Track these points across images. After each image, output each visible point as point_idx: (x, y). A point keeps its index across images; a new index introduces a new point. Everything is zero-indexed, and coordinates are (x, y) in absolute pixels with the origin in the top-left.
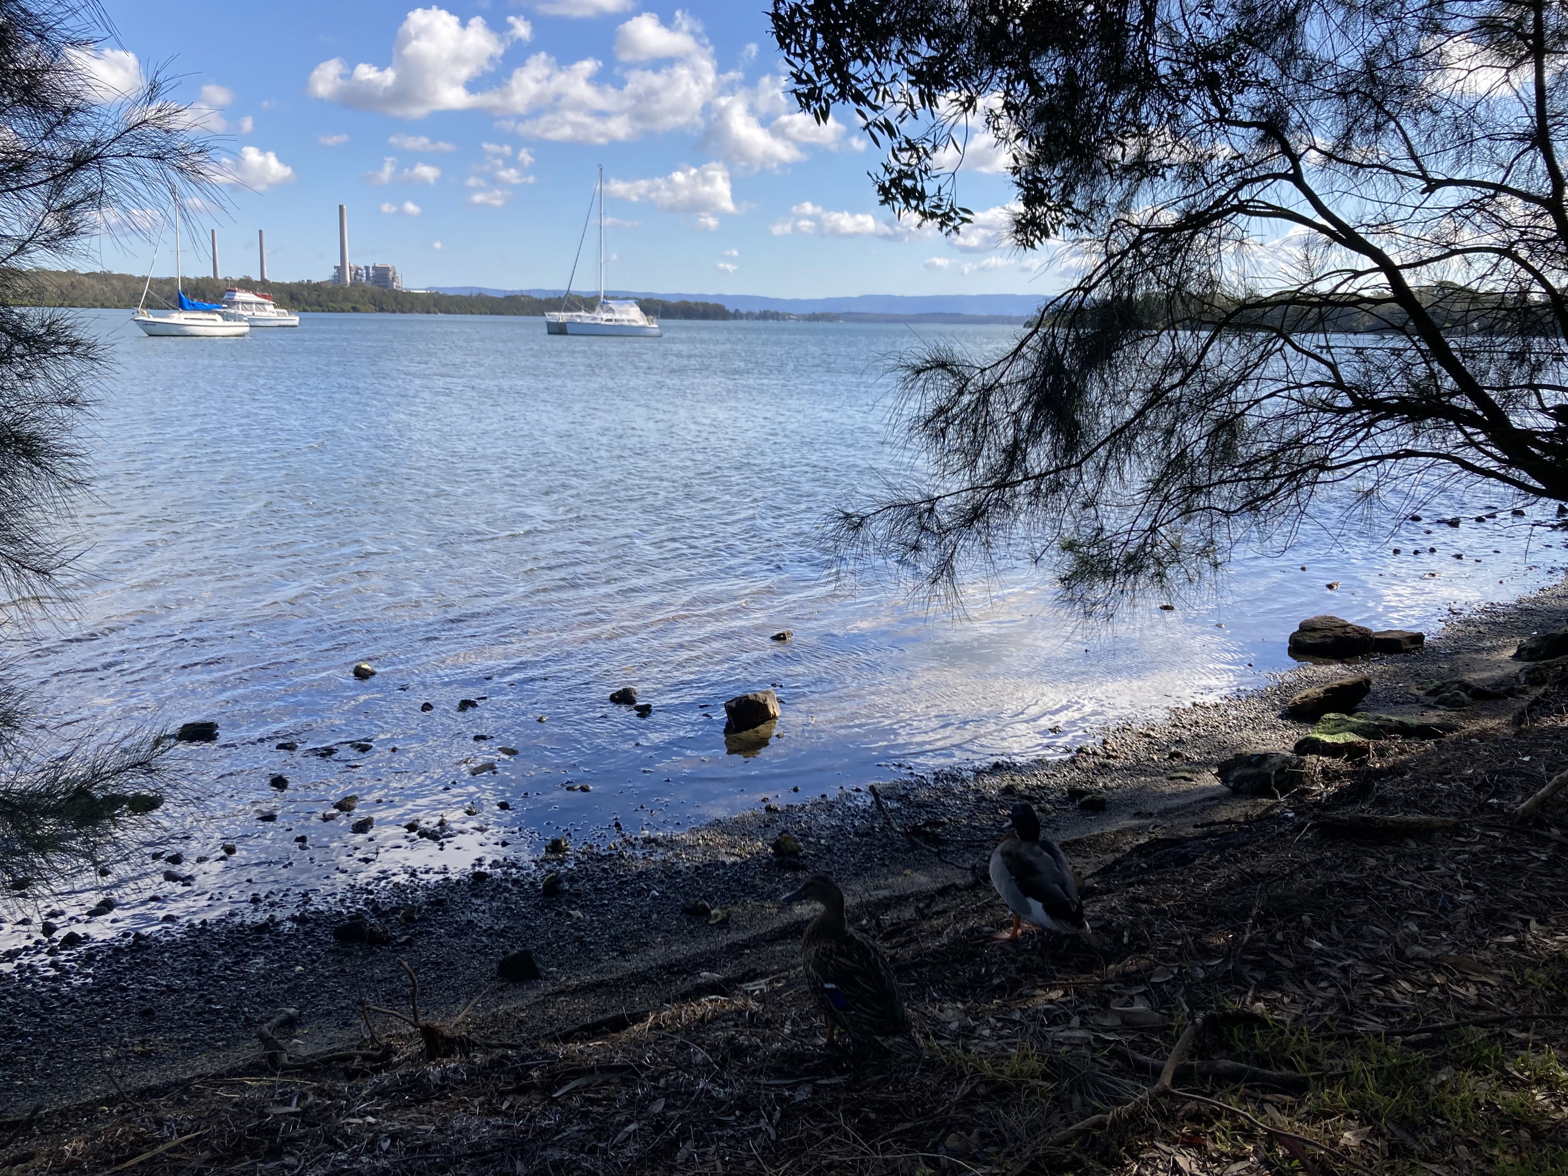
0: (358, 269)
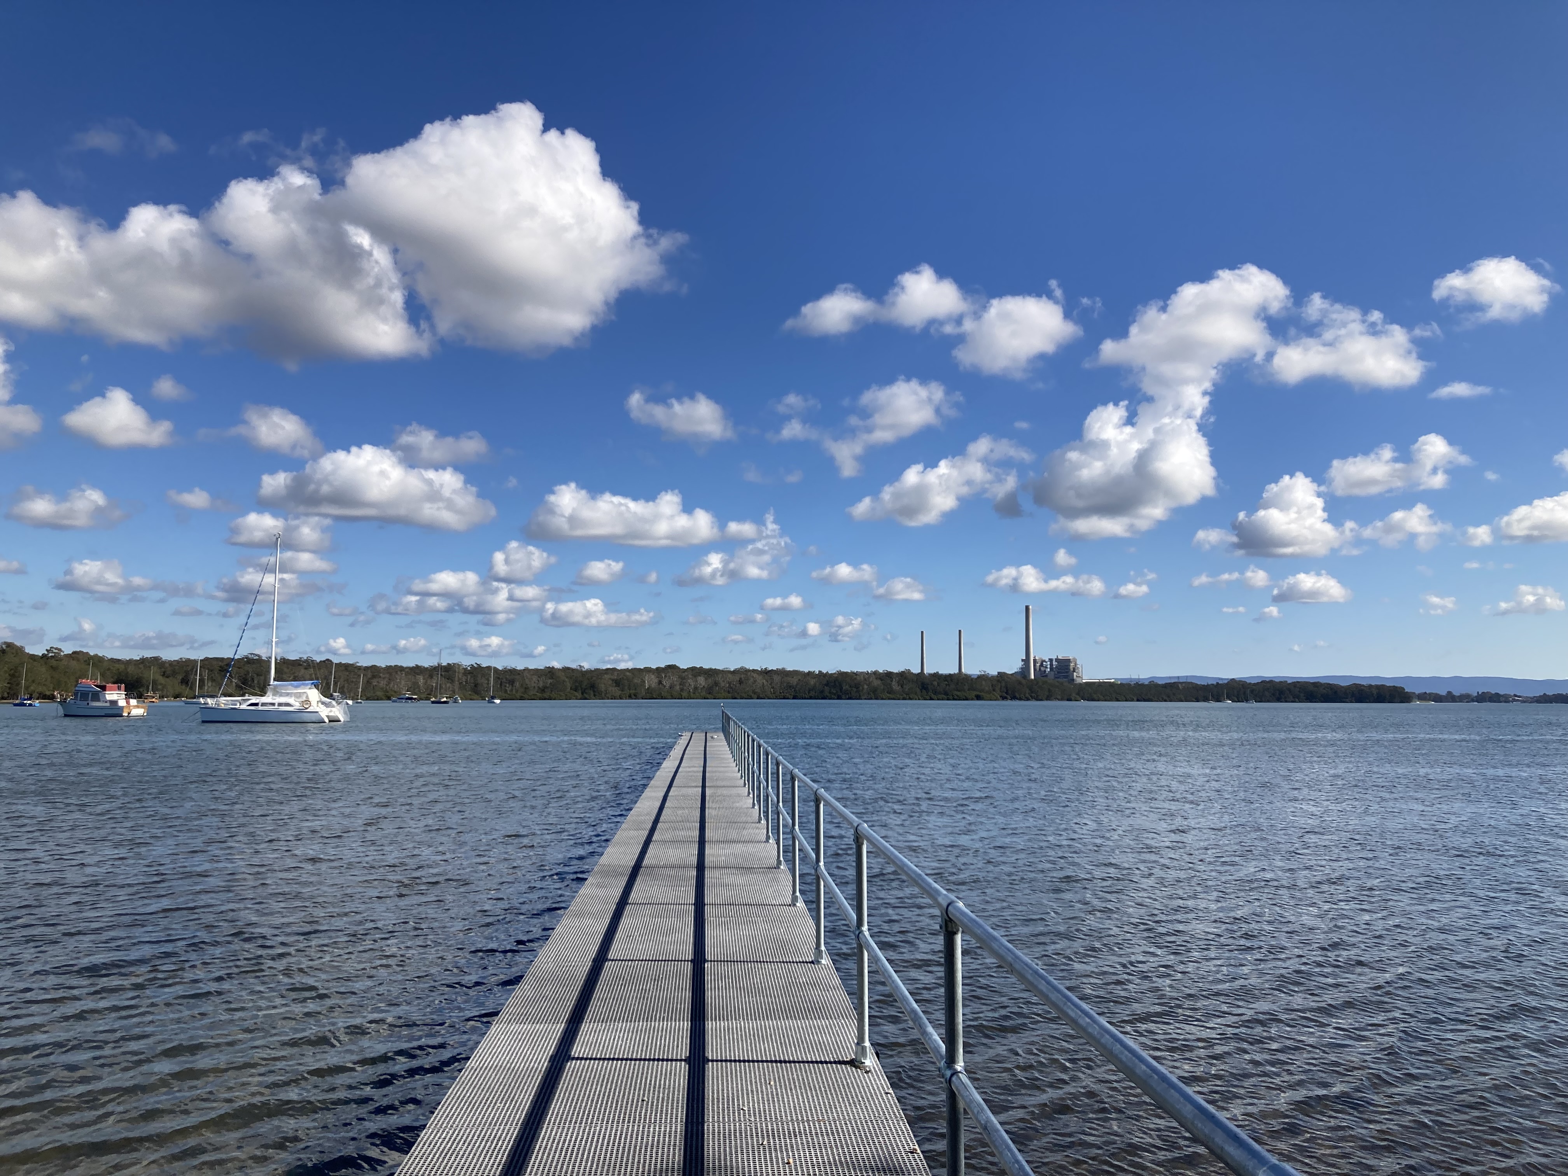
0: (1043, 661)
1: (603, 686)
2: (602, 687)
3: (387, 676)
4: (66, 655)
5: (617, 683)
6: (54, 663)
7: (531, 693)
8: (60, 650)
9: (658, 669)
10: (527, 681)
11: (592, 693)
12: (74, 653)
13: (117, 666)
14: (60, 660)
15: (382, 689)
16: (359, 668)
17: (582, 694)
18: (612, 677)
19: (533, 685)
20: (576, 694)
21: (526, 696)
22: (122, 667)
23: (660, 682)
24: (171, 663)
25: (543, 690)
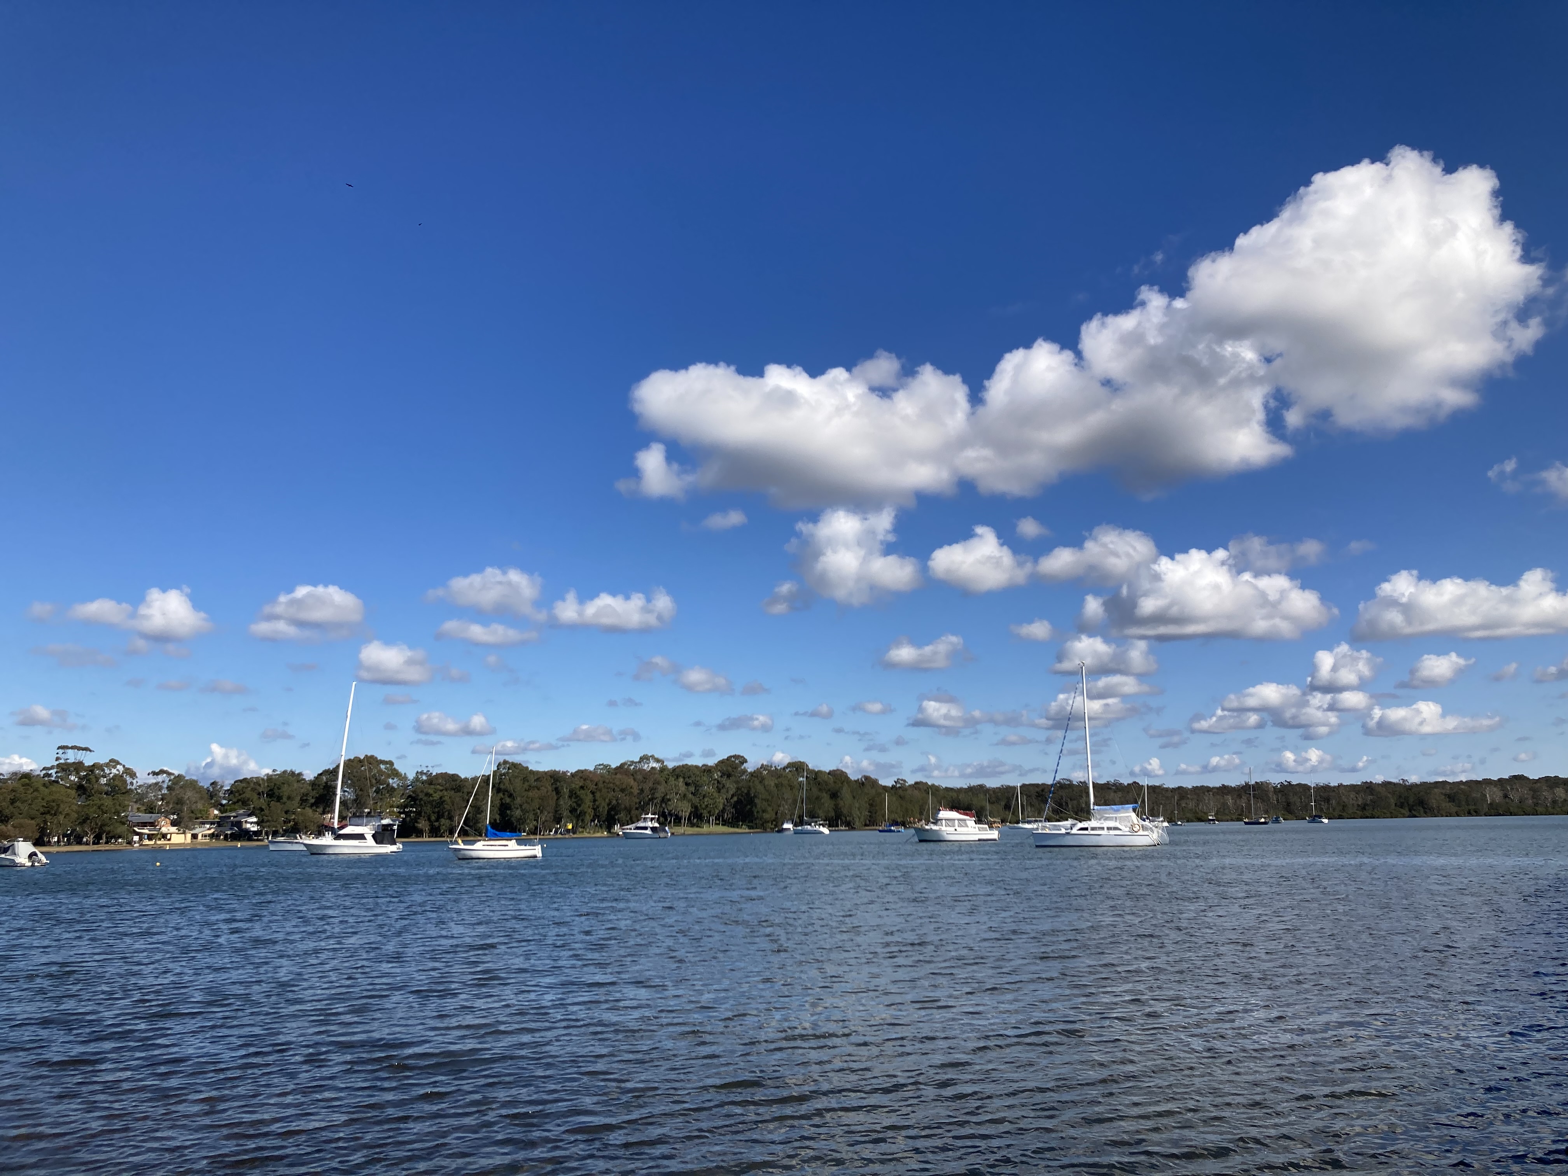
1: (1434, 801)
2: (1433, 803)
3: (1195, 797)
4: (910, 786)
5: (1451, 798)
6: (900, 792)
7: (1350, 811)
8: (905, 781)
9: (1500, 780)
10: (1344, 799)
11: (1422, 810)
12: (916, 783)
13: (950, 794)
14: (906, 790)
15: (1191, 810)
16: (1167, 789)
17: (1410, 811)
18: (1444, 792)
19: (1351, 802)
20: (1403, 811)
21: (1344, 814)
22: (955, 795)
23: (1506, 796)
24: (994, 790)
25: (1363, 807)
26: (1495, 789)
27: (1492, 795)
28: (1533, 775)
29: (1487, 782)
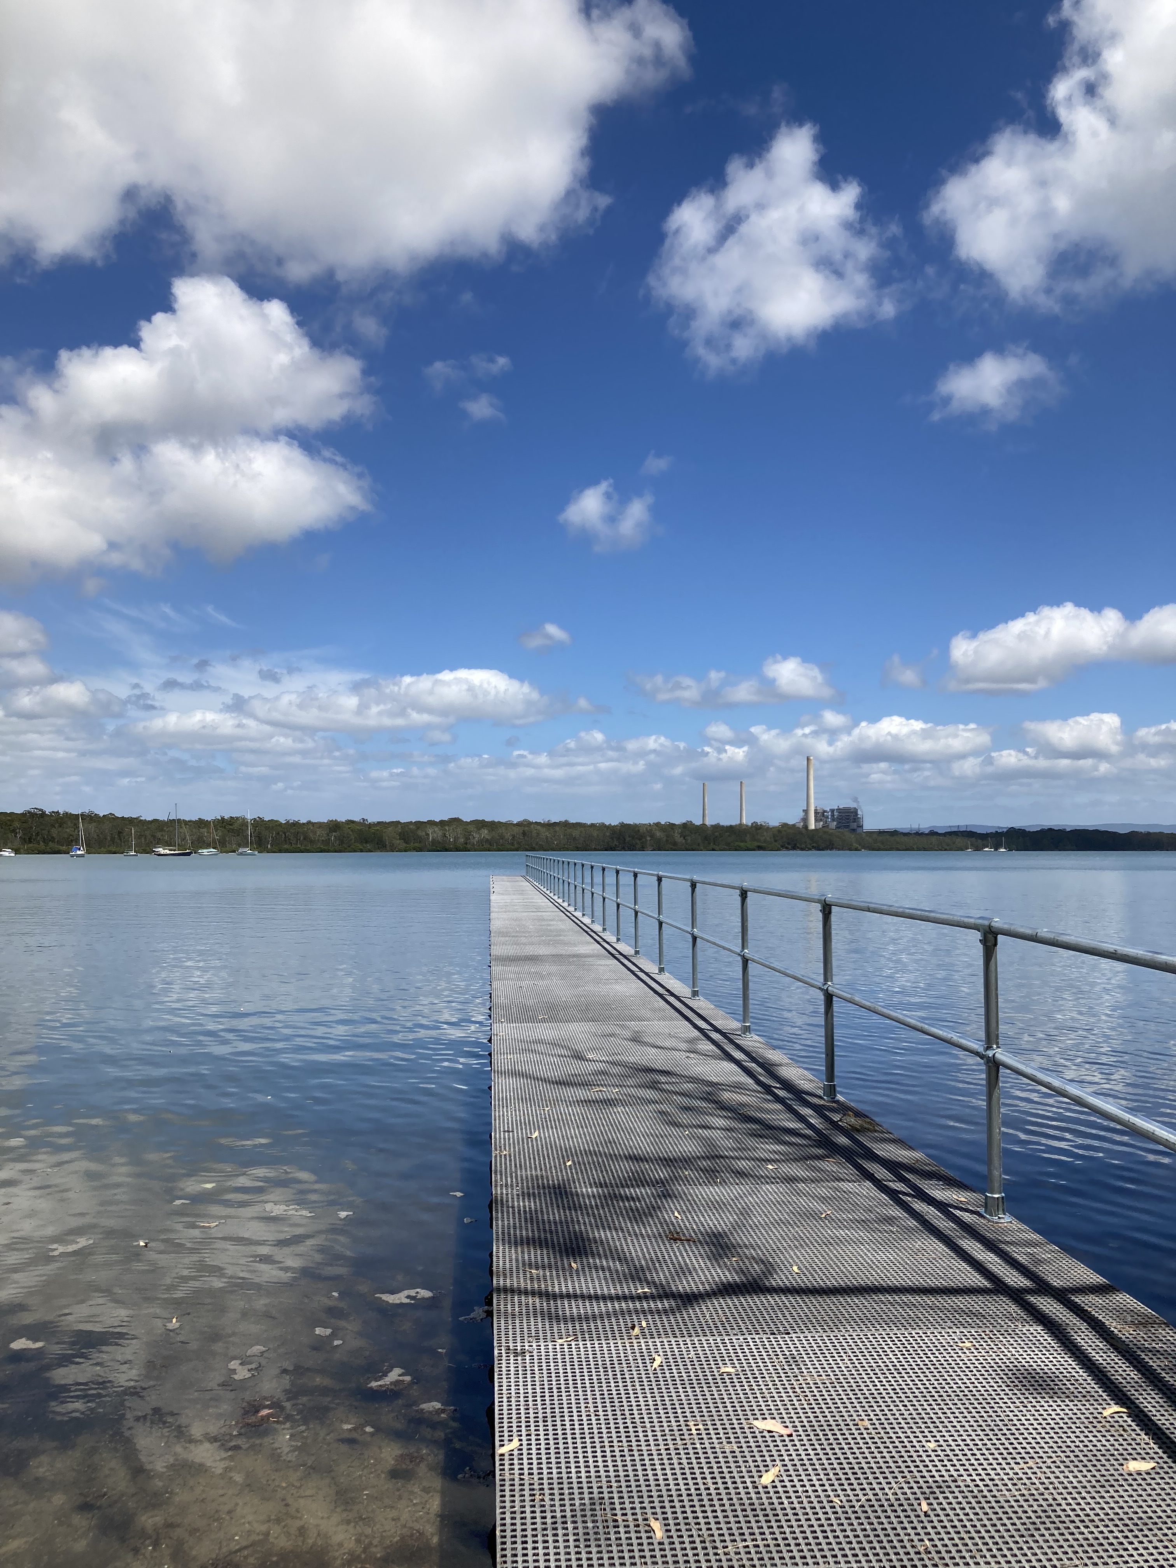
0: (825, 811)
1: (387, 838)
5: (402, 835)
7: (317, 846)
9: (441, 821)
10: (312, 834)
11: (378, 845)
18: (396, 830)
19: (317, 838)
20: (362, 846)
23: (444, 835)
26: (436, 829)
27: (434, 834)
28: (467, 818)
29: (431, 823)
